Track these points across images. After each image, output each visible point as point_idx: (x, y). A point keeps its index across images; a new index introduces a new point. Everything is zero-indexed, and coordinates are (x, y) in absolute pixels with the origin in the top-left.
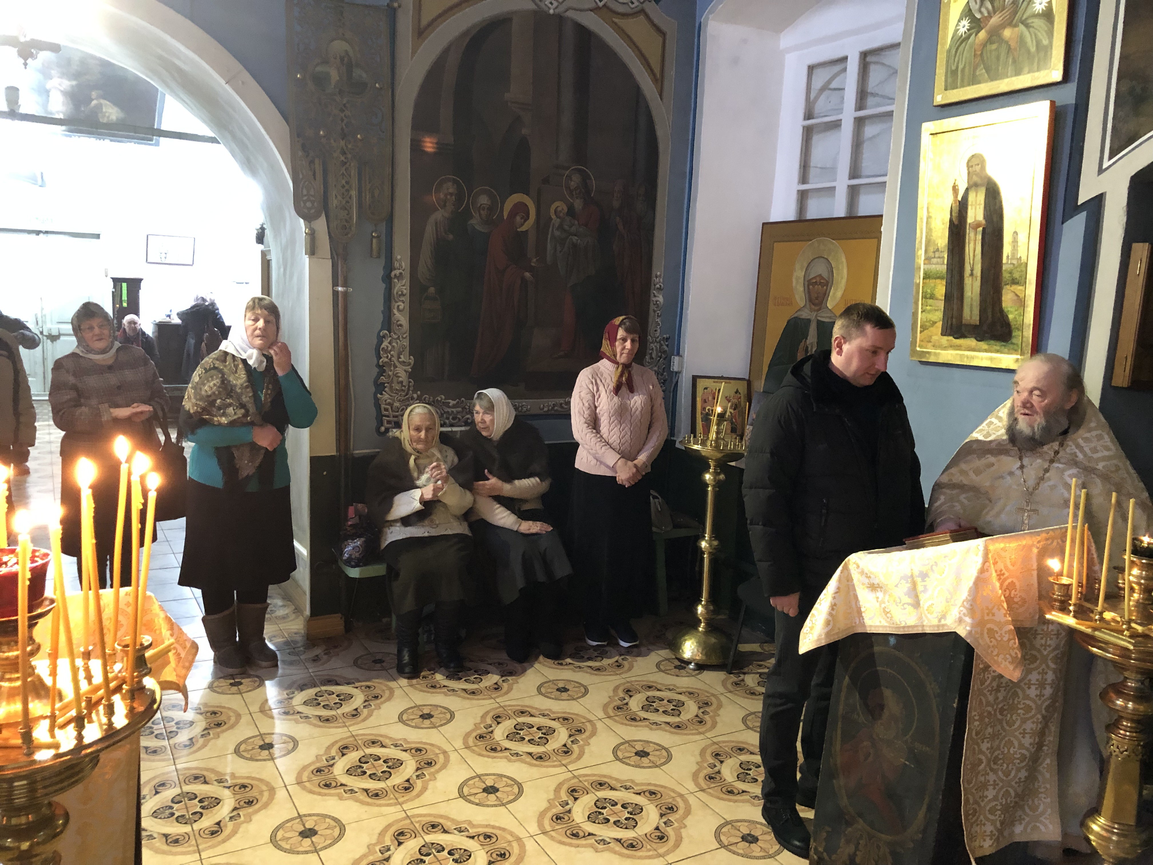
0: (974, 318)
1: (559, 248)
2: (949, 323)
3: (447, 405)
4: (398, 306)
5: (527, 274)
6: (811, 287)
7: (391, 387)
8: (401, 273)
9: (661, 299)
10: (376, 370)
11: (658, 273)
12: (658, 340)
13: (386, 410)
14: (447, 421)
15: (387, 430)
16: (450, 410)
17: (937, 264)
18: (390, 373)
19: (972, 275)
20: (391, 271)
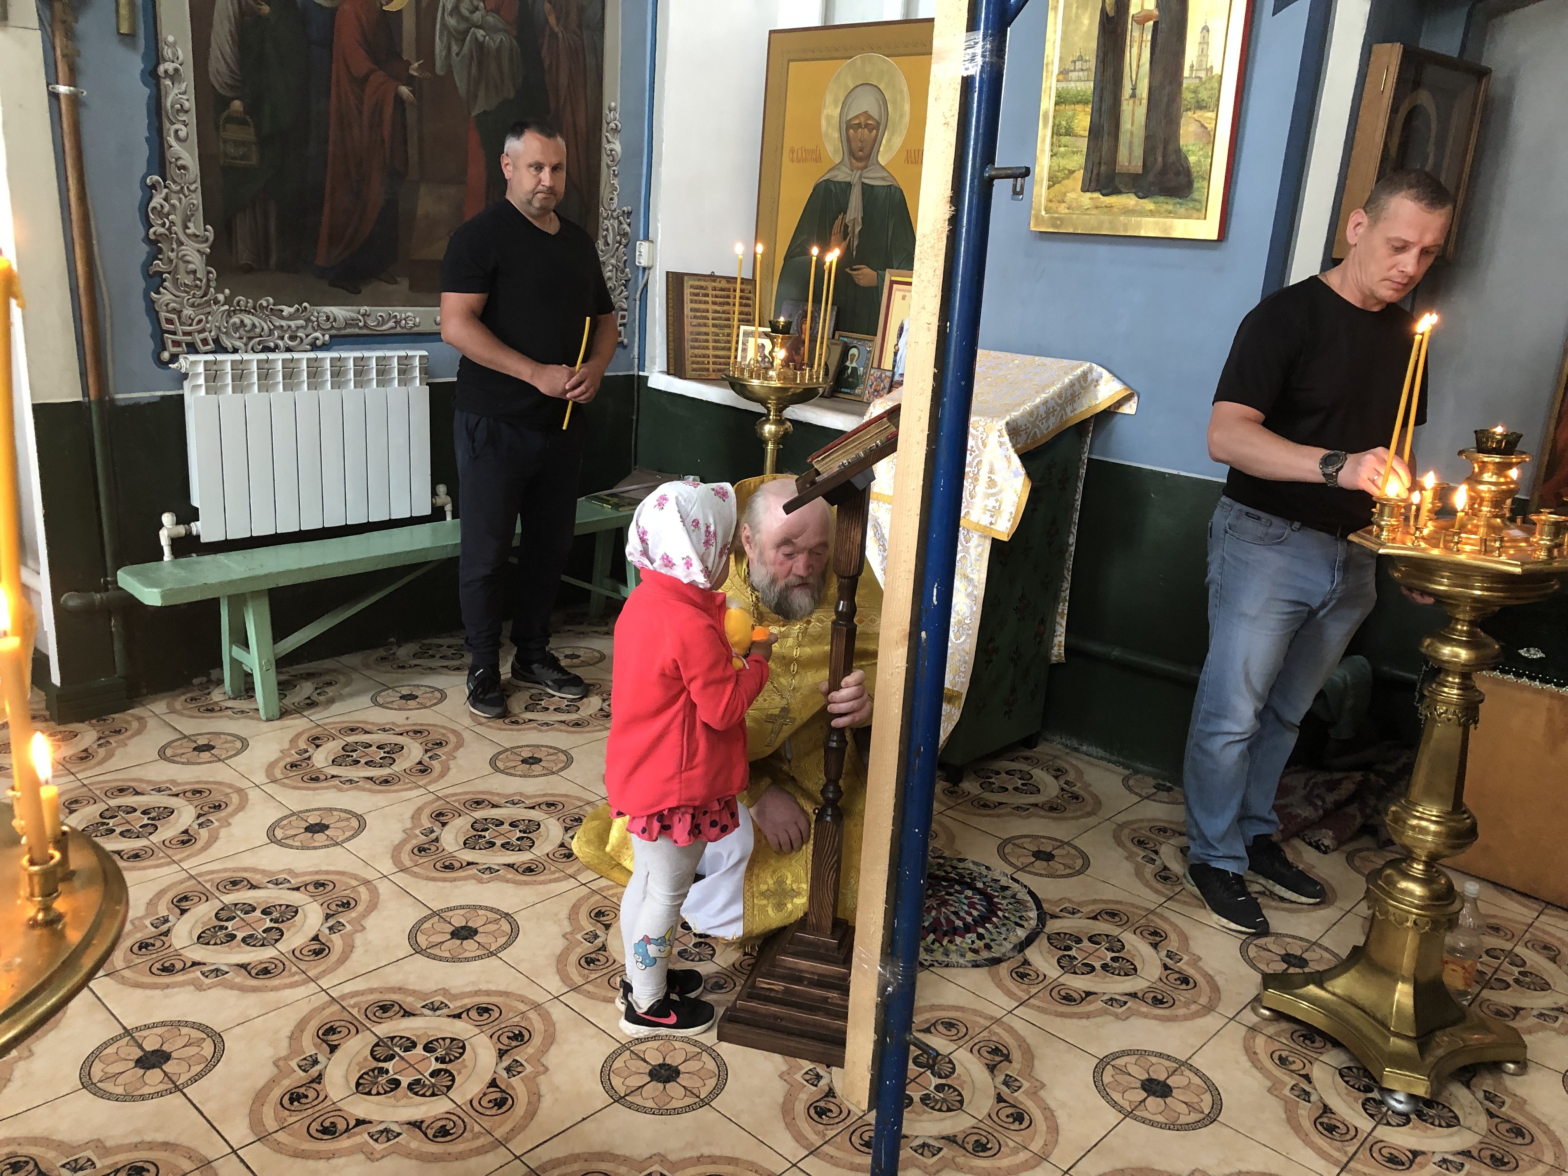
0: (1133, 164)
1: (455, 48)
2: (1095, 172)
3: (279, 314)
4: (176, 131)
5: (404, 90)
6: (851, 131)
7: (175, 281)
8: (176, 70)
9: (617, 146)
10: (145, 248)
11: (613, 104)
12: (615, 214)
13: (170, 321)
14: (280, 343)
15: (174, 358)
16: (284, 323)
17: (1079, 80)
18: (172, 255)
19: (1133, 96)
20: (158, 64)
